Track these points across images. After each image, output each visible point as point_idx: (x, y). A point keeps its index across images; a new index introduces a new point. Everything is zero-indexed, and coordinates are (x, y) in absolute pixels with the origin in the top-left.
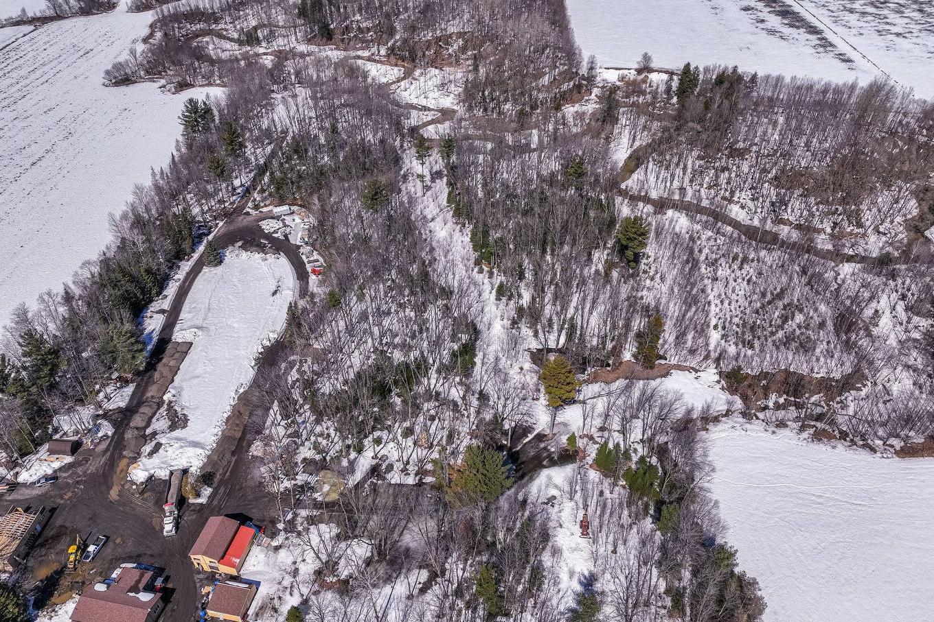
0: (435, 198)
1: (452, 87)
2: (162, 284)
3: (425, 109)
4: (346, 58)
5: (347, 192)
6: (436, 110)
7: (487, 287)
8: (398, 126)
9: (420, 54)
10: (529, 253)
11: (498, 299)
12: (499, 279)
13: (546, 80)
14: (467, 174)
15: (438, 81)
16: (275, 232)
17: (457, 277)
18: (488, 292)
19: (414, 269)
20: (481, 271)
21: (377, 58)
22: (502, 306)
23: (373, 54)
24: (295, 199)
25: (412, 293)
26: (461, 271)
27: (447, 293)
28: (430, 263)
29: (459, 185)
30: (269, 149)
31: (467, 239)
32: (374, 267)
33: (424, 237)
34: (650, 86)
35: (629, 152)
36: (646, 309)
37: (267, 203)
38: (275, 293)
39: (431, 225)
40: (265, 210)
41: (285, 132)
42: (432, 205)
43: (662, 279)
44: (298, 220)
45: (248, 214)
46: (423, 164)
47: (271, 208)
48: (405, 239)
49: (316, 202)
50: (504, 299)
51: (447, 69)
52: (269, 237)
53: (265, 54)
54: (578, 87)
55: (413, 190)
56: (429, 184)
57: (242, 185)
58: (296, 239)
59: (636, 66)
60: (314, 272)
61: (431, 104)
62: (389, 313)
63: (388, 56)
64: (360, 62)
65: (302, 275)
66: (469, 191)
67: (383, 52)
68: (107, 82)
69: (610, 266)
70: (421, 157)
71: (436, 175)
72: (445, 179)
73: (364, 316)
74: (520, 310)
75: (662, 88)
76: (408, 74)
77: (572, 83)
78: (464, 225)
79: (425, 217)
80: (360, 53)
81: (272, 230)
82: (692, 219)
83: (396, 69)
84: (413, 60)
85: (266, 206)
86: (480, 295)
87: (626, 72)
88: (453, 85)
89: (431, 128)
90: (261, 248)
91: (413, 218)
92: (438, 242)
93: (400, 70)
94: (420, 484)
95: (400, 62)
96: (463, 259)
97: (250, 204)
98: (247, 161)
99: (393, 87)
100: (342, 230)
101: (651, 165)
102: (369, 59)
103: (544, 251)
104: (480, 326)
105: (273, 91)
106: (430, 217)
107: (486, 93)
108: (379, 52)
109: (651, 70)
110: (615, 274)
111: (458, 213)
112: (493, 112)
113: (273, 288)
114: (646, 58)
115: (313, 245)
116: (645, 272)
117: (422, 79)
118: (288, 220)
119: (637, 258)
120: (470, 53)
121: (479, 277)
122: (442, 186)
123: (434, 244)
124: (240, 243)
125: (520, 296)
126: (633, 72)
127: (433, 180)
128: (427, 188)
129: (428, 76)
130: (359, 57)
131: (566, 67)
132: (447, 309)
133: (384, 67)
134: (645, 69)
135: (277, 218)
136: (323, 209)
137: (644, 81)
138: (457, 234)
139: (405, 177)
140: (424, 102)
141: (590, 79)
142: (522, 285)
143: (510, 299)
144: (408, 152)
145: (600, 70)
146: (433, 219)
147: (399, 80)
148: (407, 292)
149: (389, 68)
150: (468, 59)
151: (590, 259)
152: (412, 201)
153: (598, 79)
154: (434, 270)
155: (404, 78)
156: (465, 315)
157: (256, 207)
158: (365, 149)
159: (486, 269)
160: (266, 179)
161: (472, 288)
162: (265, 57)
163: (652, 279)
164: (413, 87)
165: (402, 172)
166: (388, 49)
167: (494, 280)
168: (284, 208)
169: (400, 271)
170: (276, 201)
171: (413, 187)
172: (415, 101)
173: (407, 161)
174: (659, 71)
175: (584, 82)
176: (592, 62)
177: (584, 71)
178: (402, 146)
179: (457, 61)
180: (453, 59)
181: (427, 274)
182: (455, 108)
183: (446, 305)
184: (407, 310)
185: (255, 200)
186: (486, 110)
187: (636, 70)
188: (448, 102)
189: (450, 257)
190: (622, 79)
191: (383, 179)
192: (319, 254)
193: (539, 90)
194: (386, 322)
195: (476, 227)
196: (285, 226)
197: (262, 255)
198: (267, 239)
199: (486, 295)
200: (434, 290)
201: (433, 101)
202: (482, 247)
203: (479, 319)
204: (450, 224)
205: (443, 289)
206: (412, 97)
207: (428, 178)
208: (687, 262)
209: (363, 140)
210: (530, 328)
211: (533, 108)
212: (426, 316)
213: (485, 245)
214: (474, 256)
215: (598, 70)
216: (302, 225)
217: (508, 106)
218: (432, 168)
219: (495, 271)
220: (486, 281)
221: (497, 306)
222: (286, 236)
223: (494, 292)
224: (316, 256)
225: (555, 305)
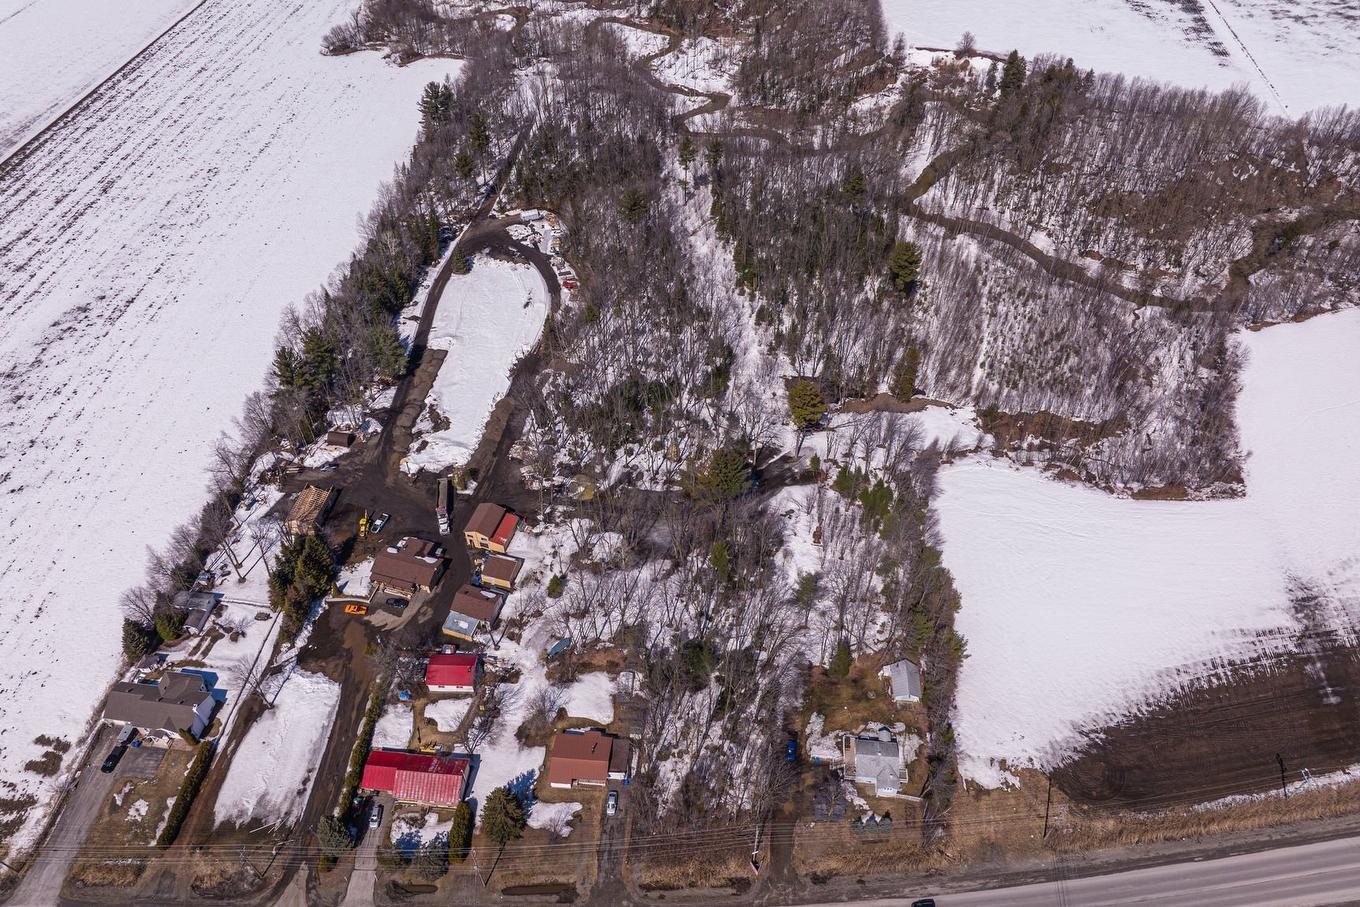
0: (698, 208)
1: (727, 65)
2: (412, 289)
3: (692, 93)
4: (599, 20)
5: (600, 197)
6: (706, 95)
7: (747, 311)
8: (660, 116)
9: (690, 19)
10: (796, 276)
11: (758, 323)
12: (760, 302)
13: (842, 60)
14: (736, 181)
15: (709, 55)
16: (524, 239)
17: (715, 298)
18: (747, 315)
19: (671, 287)
20: (742, 293)
21: (637, 21)
22: (761, 331)
23: (632, 16)
24: (544, 202)
25: (669, 313)
26: (720, 292)
27: (704, 314)
28: (689, 282)
29: (725, 194)
30: (514, 139)
31: (730, 257)
32: (631, 283)
33: (683, 252)
34: (971, 74)
35: (930, 160)
36: (912, 341)
37: (514, 205)
38: (527, 305)
39: (692, 239)
40: (511, 213)
41: (530, 120)
42: (694, 216)
43: (937, 312)
44: (547, 227)
45: (493, 217)
46: (686, 169)
47: (518, 211)
48: (663, 253)
49: (570, 209)
50: (764, 324)
51: (721, 39)
52: (517, 244)
53: (501, 12)
54: (881, 72)
55: (674, 197)
56: (692, 190)
57: (486, 184)
58: (547, 248)
59: (955, 48)
60: (566, 284)
61: (700, 86)
62: (643, 332)
63: (650, 18)
64: (615, 26)
65: (554, 289)
66: (735, 201)
67: (644, 13)
68: (325, 50)
69: (882, 293)
70: (684, 161)
71: (700, 181)
72: (710, 187)
73: (617, 334)
74: (779, 336)
75: (982, 78)
76: (674, 46)
77: (873, 67)
78: (727, 241)
79: (686, 230)
80: (615, 13)
81: (520, 237)
82: (985, 245)
83: (660, 37)
84: (681, 27)
85: (512, 209)
86: (739, 319)
87: (941, 55)
88: (728, 62)
89: (698, 119)
90: (510, 257)
91: (672, 230)
92: (698, 258)
93: (664, 39)
94: (668, 491)
95: (665, 28)
96: (724, 279)
97: (495, 206)
98: (491, 155)
99: (656, 62)
100: (596, 241)
101: (952, 178)
102: (627, 22)
103: (811, 275)
104: (737, 351)
105: (515, 66)
106: (691, 229)
107: (767, 75)
108: (639, 13)
109: (972, 53)
110: (886, 304)
111: (721, 228)
112: (773, 100)
113: (525, 300)
114: (968, 38)
115: (564, 255)
116: (919, 303)
117: (691, 52)
118: (537, 226)
119: (911, 287)
120: (751, 19)
121: (739, 300)
122: (706, 193)
123: (694, 261)
124: (487, 250)
125: (781, 322)
126: (952, 55)
127: (696, 186)
128: (689, 196)
129: (699, 48)
130: (614, 20)
131: (868, 45)
132: (703, 331)
133: (645, 34)
134: (967, 51)
135: (526, 223)
136: (576, 218)
137: (964, 67)
138: (719, 251)
139: (666, 181)
140: (691, 84)
141: (898, 61)
142: (785, 310)
143: (770, 324)
144: (670, 150)
145: (911, 51)
146: (694, 233)
147: (663, 53)
148: (663, 311)
149: (651, 35)
150: (748, 27)
151: (861, 288)
152: (673, 210)
153: (907, 62)
154: (693, 290)
155: (668, 51)
156: (722, 338)
157: (502, 210)
158: (621, 144)
159: (747, 290)
160: (513, 177)
161: (731, 311)
162: (501, 16)
163: (925, 311)
164: (678, 63)
165: (662, 176)
166: (651, 9)
167: (755, 304)
168: (533, 213)
169: (659, 289)
170: (523, 203)
171: (675, 194)
172: (680, 82)
173: (668, 162)
174: (984, 56)
175: (889, 65)
176: (901, 41)
177: (890, 50)
178: (663, 143)
179: (736, 29)
180: (730, 27)
181: (684, 293)
182: (729, 93)
183: (702, 327)
184: (663, 330)
185: (500, 202)
186: (764, 98)
187: (955, 52)
188: (720, 85)
189: (709, 276)
190: (936, 63)
191: (642, 187)
192: (571, 266)
193: (833, 74)
194: (641, 340)
195: (739, 245)
196: (534, 232)
197: (511, 264)
198: (515, 247)
199: (745, 319)
200: (690, 309)
201: (703, 83)
202: (745, 268)
203: (735, 343)
204: (712, 239)
205: (700, 311)
206: (678, 76)
207: (692, 183)
208: (968, 295)
209: (619, 133)
210: (788, 355)
211: (822, 97)
212: (681, 336)
213: (748, 264)
214: (736, 275)
215: (907, 51)
216: (552, 233)
217: (792, 94)
218: (696, 171)
219: (757, 293)
220: (747, 304)
221: (756, 330)
222: (535, 244)
223: (754, 316)
224: (567, 268)
225: (817, 333)
